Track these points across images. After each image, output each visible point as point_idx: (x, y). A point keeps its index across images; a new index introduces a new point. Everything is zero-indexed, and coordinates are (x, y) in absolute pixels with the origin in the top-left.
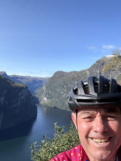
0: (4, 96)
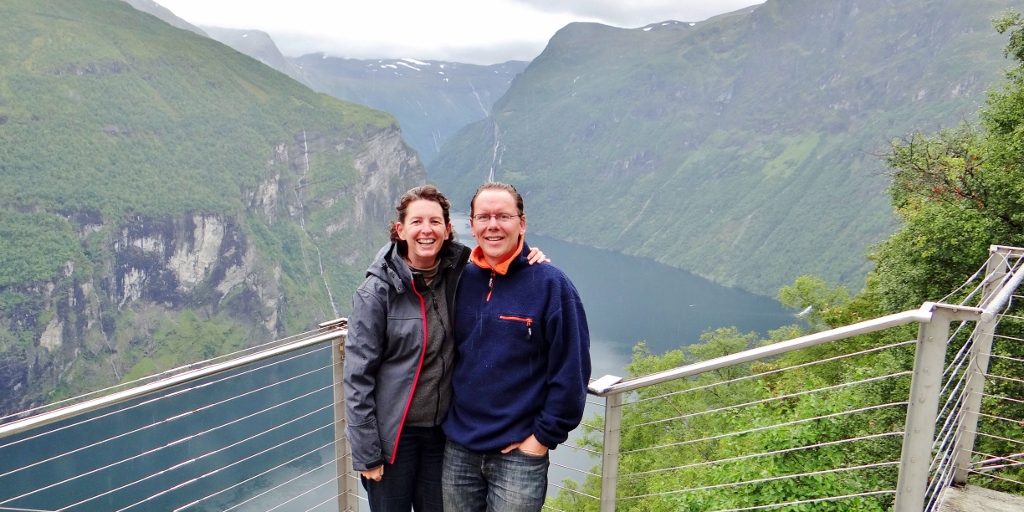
0: (277, 177)
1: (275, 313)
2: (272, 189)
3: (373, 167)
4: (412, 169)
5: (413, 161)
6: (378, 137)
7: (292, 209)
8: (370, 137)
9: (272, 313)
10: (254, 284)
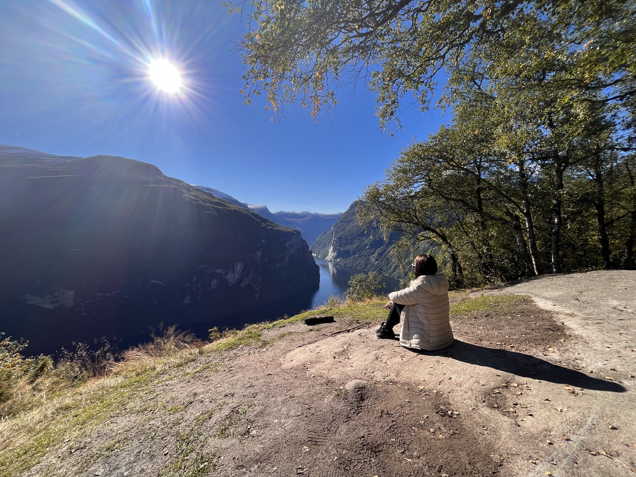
1: (258, 293)
2: (260, 253)
3: (291, 246)
5: (304, 244)
6: (294, 237)
7: (266, 260)
8: (291, 237)
10: (252, 283)
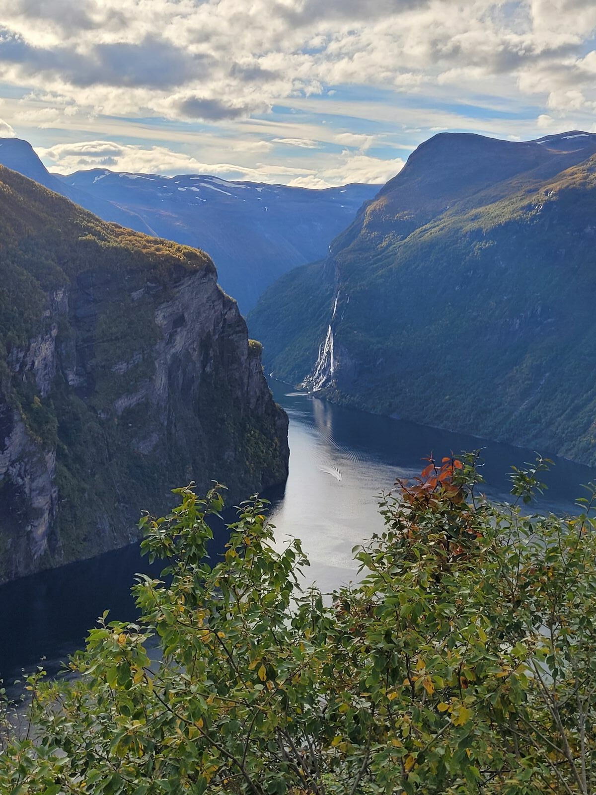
1: (46, 516)
2: (46, 349)
3: (179, 321)
4: (230, 326)
5: (230, 315)
6: (187, 282)
7: (71, 377)
8: (177, 282)
9: (42, 514)
10: (19, 475)
